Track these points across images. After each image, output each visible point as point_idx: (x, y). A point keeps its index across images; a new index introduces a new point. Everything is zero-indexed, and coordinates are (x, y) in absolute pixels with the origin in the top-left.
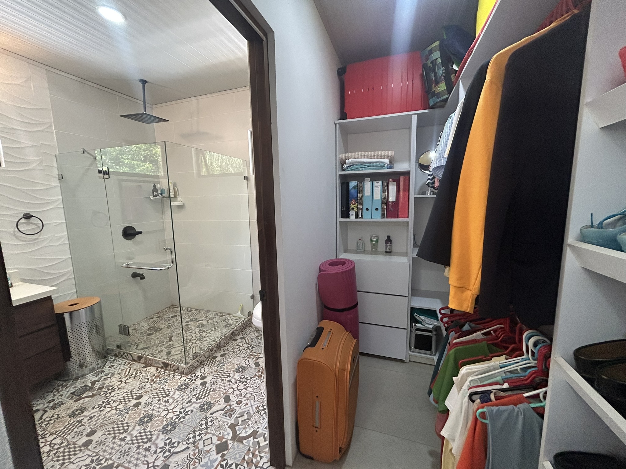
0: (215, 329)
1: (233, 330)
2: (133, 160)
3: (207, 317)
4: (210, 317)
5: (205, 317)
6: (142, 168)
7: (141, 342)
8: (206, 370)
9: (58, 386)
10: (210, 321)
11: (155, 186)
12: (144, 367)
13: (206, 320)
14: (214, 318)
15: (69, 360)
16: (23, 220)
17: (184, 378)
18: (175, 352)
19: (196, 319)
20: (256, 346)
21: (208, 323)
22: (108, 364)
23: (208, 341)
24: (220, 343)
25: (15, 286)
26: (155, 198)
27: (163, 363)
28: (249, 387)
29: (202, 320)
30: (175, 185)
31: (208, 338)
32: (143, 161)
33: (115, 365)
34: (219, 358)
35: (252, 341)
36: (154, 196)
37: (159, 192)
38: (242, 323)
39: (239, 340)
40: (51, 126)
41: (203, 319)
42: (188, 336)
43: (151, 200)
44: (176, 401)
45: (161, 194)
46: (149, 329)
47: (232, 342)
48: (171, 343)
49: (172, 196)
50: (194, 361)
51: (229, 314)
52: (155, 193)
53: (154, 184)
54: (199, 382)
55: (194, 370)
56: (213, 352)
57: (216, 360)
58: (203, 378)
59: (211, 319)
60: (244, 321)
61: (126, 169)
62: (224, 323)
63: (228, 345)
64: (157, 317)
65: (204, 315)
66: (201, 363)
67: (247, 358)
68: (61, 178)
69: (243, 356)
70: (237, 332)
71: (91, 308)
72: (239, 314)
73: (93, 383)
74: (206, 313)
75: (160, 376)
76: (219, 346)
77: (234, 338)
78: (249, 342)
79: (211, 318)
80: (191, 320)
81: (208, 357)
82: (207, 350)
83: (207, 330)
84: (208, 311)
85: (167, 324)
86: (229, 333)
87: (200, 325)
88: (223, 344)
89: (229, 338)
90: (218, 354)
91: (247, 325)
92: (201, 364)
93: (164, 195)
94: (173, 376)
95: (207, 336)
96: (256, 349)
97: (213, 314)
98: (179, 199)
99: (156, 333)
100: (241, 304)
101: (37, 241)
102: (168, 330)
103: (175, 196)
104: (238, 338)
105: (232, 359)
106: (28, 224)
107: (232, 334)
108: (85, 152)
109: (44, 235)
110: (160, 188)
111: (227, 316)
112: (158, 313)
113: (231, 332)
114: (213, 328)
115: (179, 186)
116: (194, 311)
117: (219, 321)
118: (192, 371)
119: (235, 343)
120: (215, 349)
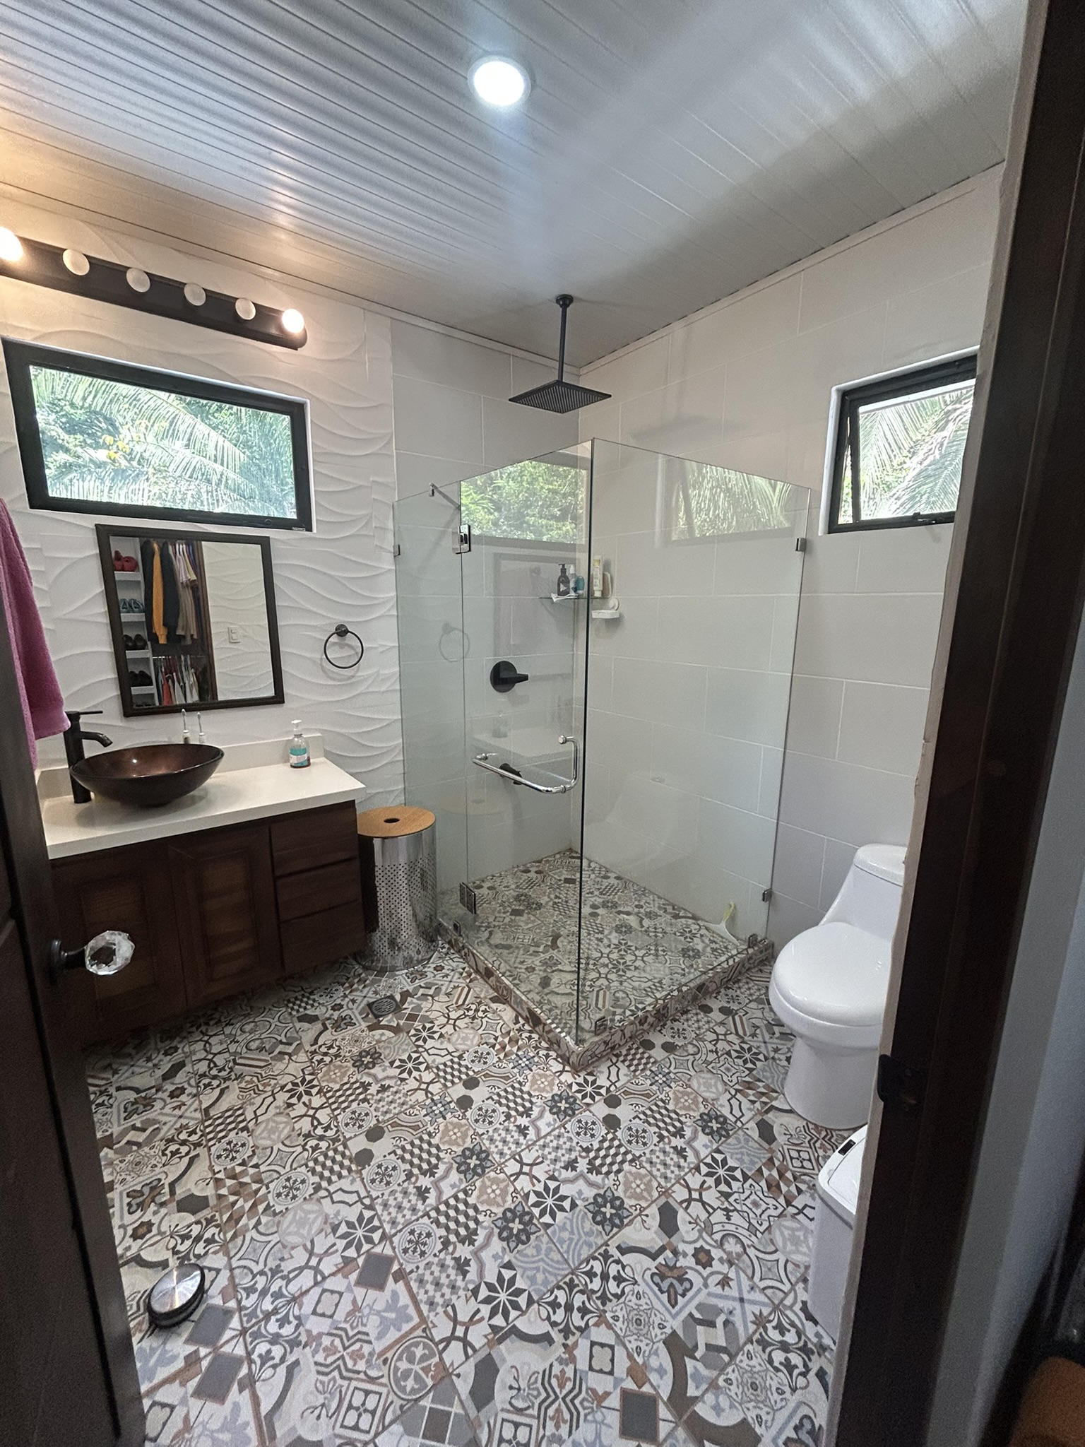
0: (657, 950)
1: (704, 977)
2: (541, 518)
3: (642, 907)
4: (648, 910)
5: (636, 906)
6: (554, 533)
7: (499, 927)
8: (623, 1079)
9: (355, 976)
10: (646, 922)
11: (564, 570)
12: (494, 1000)
13: (637, 914)
14: (657, 916)
15: (374, 930)
16: (335, 639)
17: (567, 1077)
18: (560, 984)
19: (615, 905)
20: (766, 1058)
21: (642, 926)
22: (435, 960)
23: (636, 984)
24: (665, 1007)
25: (314, 763)
26: (561, 598)
27: (529, 1010)
28: (736, 1210)
29: (628, 913)
30: (606, 567)
31: (636, 974)
32: (557, 519)
33: (446, 967)
34: (658, 1053)
35: (754, 1035)
36: (560, 594)
37: (572, 585)
38: (731, 962)
39: (716, 1016)
40: (389, 442)
41: (629, 909)
42: (590, 947)
43: (553, 603)
44: (541, 1142)
45: (575, 590)
46: (518, 898)
47: (697, 1014)
48: (554, 953)
49: (598, 594)
50: (596, 1039)
51: (694, 918)
52: (562, 588)
53: (563, 565)
54: (601, 1110)
55: (593, 1062)
56: (646, 1026)
57: (649, 1057)
58: (613, 1102)
59: (649, 915)
60: (737, 960)
61: (530, 536)
62: (681, 943)
63: (685, 1017)
64: (536, 872)
65: (636, 899)
66: (613, 1048)
67: (737, 1091)
68: (398, 552)
69: (725, 1078)
70: (712, 987)
71: (418, 835)
72: (722, 928)
73: (405, 995)
74: (639, 896)
75: (520, 1042)
76: (664, 1015)
77: (704, 1002)
78: (745, 1035)
79: (650, 913)
80: (604, 905)
81: (631, 1038)
82: (632, 1018)
83: (636, 949)
84: (645, 892)
85: (552, 896)
86: (692, 985)
87: (622, 926)
88: (673, 1012)
89: (689, 998)
90: (658, 1040)
91: (744, 970)
92: (611, 1052)
93: (580, 592)
94: (547, 1056)
95: (636, 968)
96: (764, 1070)
97: (657, 905)
98: (613, 601)
99: (529, 913)
100: (732, 903)
101: (353, 680)
102: (552, 915)
103: (605, 595)
104: (715, 1005)
105: (692, 1073)
106: (342, 646)
107: (700, 987)
108: (436, 493)
109: (364, 671)
110: (574, 575)
111: (690, 921)
112: (540, 862)
113: (698, 981)
114: (653, 948)
115: (615, 570)
116: (612, 881)
117: (668, 929)
118: (588, 1065)
119: (706, 1019)
120: (650, 1020)
